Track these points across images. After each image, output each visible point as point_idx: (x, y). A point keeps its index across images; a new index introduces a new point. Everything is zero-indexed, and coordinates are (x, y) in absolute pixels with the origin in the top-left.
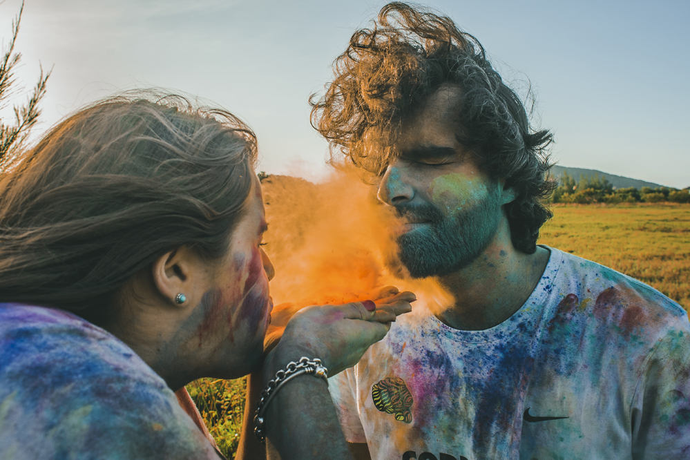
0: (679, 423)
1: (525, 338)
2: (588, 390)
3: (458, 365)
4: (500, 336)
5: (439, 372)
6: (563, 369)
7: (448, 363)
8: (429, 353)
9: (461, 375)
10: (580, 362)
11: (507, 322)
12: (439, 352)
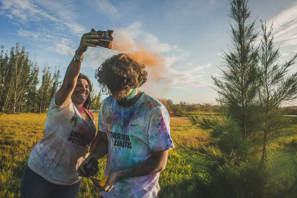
0: (158, 126)
1: (134, 110)
2: (143, 119)
3: (122, 114)
4: (130, 109)
5: (118, 115)
6: (139, 116)
7: (121, 114)
8: (118, 112)
9: (122, 117)
10: (143, 114)
11: (132, 107)
12: (119, 112)
